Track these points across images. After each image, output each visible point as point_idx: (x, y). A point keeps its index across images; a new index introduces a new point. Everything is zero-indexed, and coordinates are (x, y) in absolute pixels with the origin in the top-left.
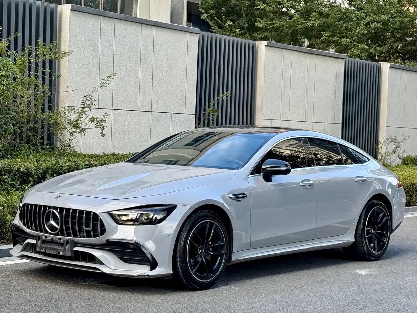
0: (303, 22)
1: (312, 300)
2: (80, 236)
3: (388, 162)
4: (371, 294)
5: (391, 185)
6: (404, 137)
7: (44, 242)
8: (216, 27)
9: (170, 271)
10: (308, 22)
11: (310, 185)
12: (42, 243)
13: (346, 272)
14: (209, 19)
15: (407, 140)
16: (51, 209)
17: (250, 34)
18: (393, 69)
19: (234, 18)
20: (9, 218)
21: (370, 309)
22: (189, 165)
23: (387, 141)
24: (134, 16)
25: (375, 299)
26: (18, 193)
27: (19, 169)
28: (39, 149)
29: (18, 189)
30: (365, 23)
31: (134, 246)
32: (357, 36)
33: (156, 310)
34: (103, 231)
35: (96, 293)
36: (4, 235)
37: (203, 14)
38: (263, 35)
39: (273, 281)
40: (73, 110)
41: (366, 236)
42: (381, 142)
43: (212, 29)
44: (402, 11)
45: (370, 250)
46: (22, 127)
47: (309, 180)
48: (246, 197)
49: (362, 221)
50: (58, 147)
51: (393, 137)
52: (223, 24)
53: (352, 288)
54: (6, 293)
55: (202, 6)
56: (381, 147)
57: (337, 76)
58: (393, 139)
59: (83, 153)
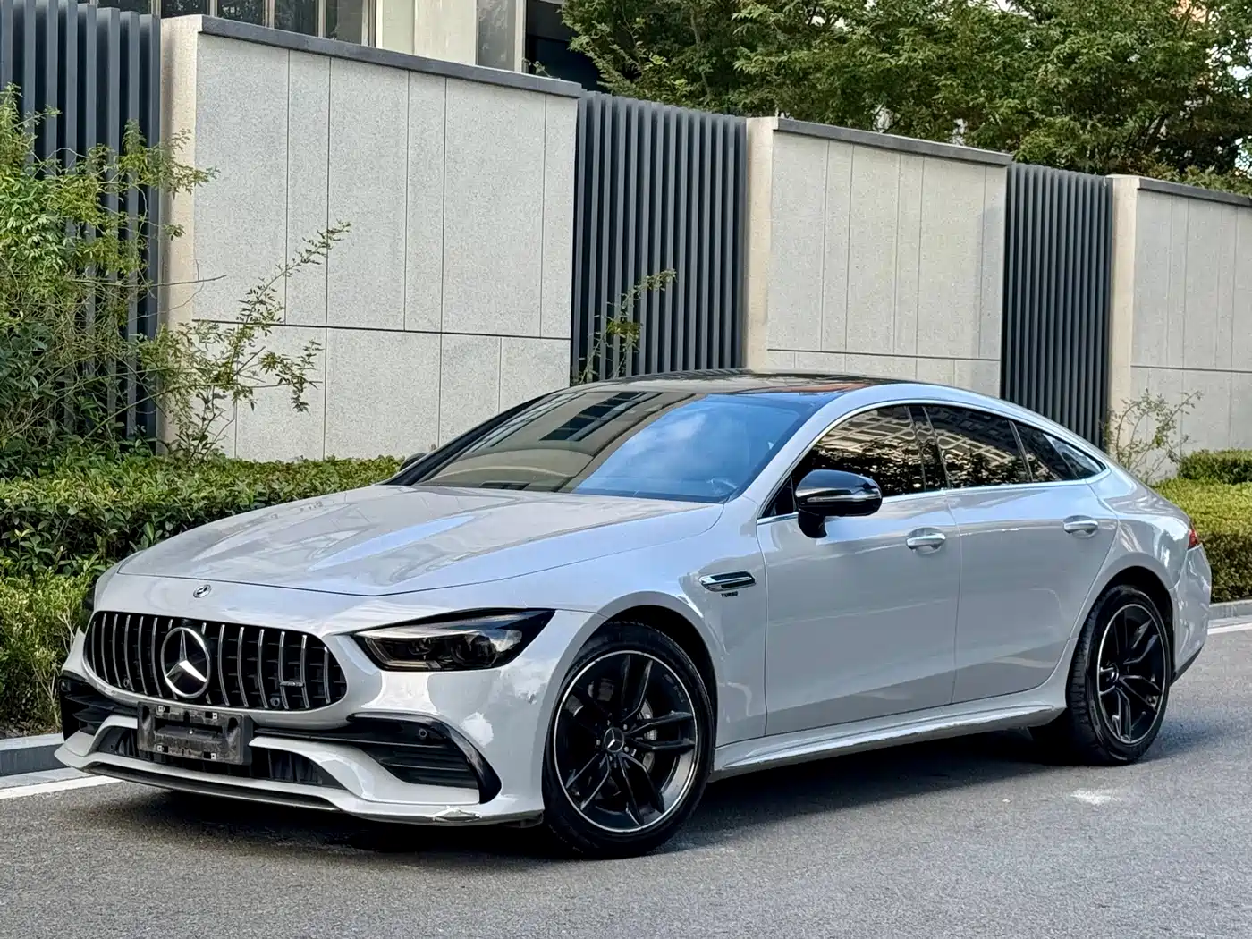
0: (880, 55)
1: (957, 880)
2: (269, 704)
3: (1140, 472)
4: (1128, 861)
5: (1167, 540)
6: (1186, 397)
7: (160, 724)
8: (617, 74)
9: (538, 805)
10: (892, 58)
11: (936, 545)
12: (154, 726)
13: (1045, 799)
14: (593, 50)
15: (1193, 405)
16: (180, 625)
17: (717, 95)
18: (1149, 193)
19: (667, 48)
20: (43, 656)
21: (1130, 903)
22: (569, 491)
23: (1135, 409)
24: (367, 45)
25: (1141, 874)
26: (63, 580)
27: (63, 511)
28: (114, 449)
29: (60, 571)
30: (1062, 54)
31: (431, 732)
32: (1040, 96)
33: (506, 917)
34: (338, 689)
35: (324, 871)
36: (28, 707)
37: (577, 35)
38: (755, 98)
39: (837, 828)
40: (214, 331)
41: (1100, 693)
42: (1118, 414)
43: (603, 80)
44: (1172, 20)
45: (1111, 734)
46: (62, 385)
47: (930, 531)
48: (752, 581)
49: (1087, 646)
50: (167, 442)
51: (1154, 398)
52: (637, 64)
53: (1071, 845)
54: (57, 876)
55: (570, 11)
56: (1119, 428)
57: (986, 217)
58: (1153, 405)
59: (244, 460)
